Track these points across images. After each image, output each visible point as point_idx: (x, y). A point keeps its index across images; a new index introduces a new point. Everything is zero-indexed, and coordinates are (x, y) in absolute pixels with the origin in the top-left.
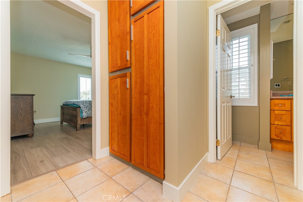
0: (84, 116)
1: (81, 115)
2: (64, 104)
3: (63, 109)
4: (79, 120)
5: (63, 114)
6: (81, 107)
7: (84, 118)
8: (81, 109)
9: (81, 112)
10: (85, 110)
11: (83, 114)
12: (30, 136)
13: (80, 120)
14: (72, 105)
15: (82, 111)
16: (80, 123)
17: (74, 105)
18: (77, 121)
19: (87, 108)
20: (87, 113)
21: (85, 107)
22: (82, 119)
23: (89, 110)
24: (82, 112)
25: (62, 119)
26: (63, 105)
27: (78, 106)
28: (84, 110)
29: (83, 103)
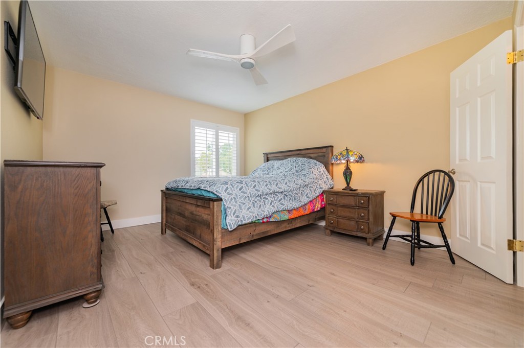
0: (230, 225)
1: (223, 221)
2: (169, 187)
3: (166, 198)
4: (217, 235)
5: (167, 211)
6: (223, 198)
7: (231, 231)
8: (224, 205)
9: (223, 212)
10: (232, 207)
11: (229, 218)
12: (91, 298)
13: (220, 236)
14: (194, 192)
15: (225, 210)
16: (220, 244)
17: (199, 192)
18: (214, 240)
19: (236, 202)
20: (237, 217)
21: (232, 199)
22: (226, 232)
23: (241, 208)
24: (225, 213)
25: (164, 222)
26: (167, 189)
27: (211, 195)
28: (230, 208)
29: (227, 188)
